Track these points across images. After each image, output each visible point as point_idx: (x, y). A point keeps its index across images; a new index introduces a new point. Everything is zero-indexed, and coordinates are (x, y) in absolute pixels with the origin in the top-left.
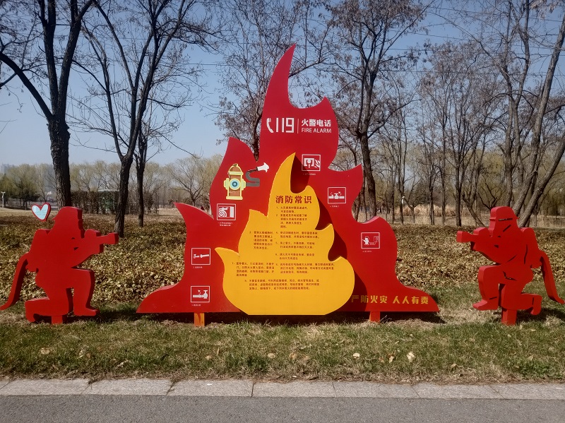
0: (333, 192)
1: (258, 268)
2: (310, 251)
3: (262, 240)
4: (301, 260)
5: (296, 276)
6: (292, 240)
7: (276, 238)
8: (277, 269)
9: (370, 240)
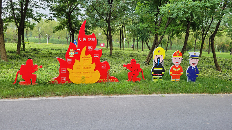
0: (95, 55)
1: (77, 73)
2: (90, 69)
3: (79, 67)
4: (88, 71)
5: (87, 75)
6: (86, 67)
7: (82, 66)
8: (82, 73)
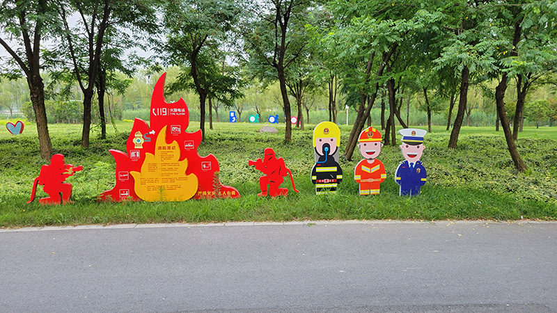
0: (187, 143)
1: (151, 180)
3: (153, 167)
4: (171, 176)
5: (170, 184)
6: (167, 167)
7: (159, 166)
8: (160, 181)
9: (207, 166)
